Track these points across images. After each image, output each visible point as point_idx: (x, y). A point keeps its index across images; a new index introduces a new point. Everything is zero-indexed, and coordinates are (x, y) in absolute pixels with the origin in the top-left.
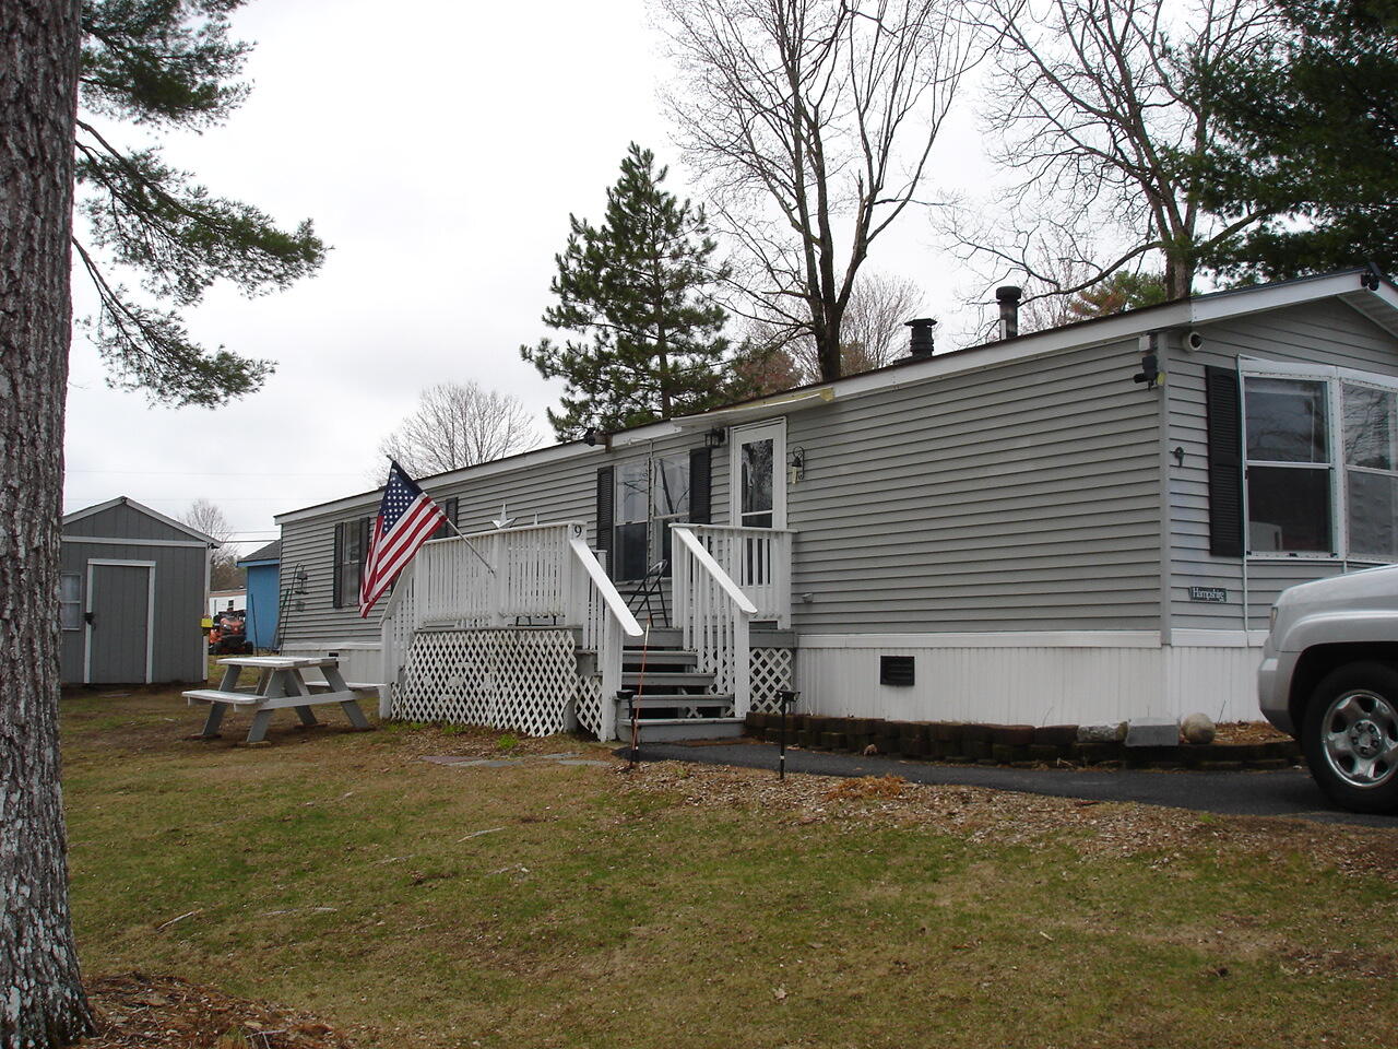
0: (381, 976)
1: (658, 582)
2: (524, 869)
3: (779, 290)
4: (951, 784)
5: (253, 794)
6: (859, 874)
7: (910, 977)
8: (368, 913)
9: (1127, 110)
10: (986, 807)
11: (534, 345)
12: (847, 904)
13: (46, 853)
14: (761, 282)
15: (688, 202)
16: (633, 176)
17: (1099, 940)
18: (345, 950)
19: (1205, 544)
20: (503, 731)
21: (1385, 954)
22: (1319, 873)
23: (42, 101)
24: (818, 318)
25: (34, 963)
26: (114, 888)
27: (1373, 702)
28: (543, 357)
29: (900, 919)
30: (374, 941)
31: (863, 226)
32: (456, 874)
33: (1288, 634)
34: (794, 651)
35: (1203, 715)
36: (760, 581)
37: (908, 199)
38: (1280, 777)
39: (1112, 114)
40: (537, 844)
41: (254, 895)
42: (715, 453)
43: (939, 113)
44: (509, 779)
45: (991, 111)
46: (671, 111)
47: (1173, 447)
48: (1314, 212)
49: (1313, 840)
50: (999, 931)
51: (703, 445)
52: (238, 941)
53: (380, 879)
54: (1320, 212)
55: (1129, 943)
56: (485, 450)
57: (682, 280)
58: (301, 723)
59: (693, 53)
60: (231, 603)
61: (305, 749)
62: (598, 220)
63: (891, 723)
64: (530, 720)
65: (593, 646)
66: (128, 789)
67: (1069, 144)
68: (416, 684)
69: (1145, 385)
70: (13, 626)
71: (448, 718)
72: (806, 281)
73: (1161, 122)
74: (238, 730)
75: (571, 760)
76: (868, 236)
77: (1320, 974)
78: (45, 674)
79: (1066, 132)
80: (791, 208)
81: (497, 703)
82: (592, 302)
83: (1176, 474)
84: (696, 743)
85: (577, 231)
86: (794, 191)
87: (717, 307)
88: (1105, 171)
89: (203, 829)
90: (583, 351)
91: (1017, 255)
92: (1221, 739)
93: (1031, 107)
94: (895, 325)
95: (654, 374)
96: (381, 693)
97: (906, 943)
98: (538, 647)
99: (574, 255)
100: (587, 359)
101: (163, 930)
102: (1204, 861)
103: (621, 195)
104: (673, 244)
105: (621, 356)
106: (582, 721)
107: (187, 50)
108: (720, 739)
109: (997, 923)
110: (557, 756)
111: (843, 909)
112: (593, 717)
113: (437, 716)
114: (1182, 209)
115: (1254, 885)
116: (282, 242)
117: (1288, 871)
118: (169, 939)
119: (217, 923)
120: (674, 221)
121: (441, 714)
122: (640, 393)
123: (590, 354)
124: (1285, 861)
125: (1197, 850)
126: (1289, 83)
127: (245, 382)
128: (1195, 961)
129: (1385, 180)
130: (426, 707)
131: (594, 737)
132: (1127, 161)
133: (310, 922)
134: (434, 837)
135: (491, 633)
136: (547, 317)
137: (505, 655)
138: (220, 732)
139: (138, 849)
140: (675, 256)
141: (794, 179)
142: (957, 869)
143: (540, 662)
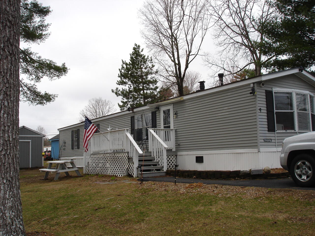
0: (90, 231)
1: (145, 141)
2: (119, 206)
3: (169, 75)
4: (213, 184)
5: (57, 192)
6: (194, 205)
7: (207, 226)
8: (86, 217)
9: (245, 33)
10: (221, 189)
11: (114, 89)
12: (192, 211)
13: (18, 205)
14: (165, 74)
15: (148, 56)
16: (136, 51)
17: (248, 217)
18: (81, 225)
19: (267, 129)
20: (112, 176)
21: (310, 217)
22: (295, 200)
23: (13, 41)
24: (178, 81)
25: (16, 230)
26: (28, 213)
27: (305, 163)
28: (117, 92)
29: (204, 214)
30: (88, 223)
31: (187, 61)
32: (104, 208)
33: (286, 149)
34: (176, 156)
35: (268, 167)
36: (168, 140)
37: (197, 54)
38: (286, 180)
39: (242, 34)
40: (122, 200)
41: (60, 214)
42: (157, 112)
43: (203, 35)
44: (114, 186)
45: (215, 34)
46: (144, 36)
47: (259, 108)
48: (288, 55)
49: (293, 193)
50: (226, 216)
51: (154, 111)
52: (57, 224)
53: (87, 209)
54: (289, 54)
55: (254, 217)
56: (104, 113)
57: (147, 74)
58: (66, 176)
59: (148, 23)
60: (47, 149)
61: (67, 181)
62: (128, 61)
63: (199, 171)
64: (118, 173)
65: (131, 156)
66: (28, 191)
67: (232, 41)
68: (92, 166)
69: (252, 95)
70: (9, 156)
71: (99, 173)
72: (175, 73)
73: (253, 36)
74: (52, 177)
75: (128, 182)
76: (189, 63)
77: (296, 222)
78: (16, 166)
79: (232, 38)
80: (171, 57)
81: (110, 169)
82: (127, 79)
83: (260, 114)
84: (155, 177)
85: (124, 63)
86: (172, 53)
87: (155, 79)
88: (241, 47)
89: (47, 200)
90: (126, 90)
91: (222, 66)
92: (272, 172)
93: (224, 33)
94: (195, 82)
95: (142, 95)
96: (84, 168)
97: (206, 219)
98: (119, 157)
99: (123, 69)
100: (127, 92)
101: (40, 222)
102: (270, 199)
103: (133, 55)
104: (145, 66)
105: (134, 91)
106: (130, 173)
107: (36, 26)
108: (161, 176)
109: (226, 214)
110: (125, 181)
111: (191, 212)
112: (132, 172)
113: (97, 173)
114: (258, 55)
115: (281, 204)
116: (58, 68)
117: (289, 200)
118: (41, 224)
119: (52, 220)
120: (145, 61)
121: (97, 172)
122: (139, 99)
123: (127, 91)
124: (288, 198)
125: (268, 196)
126: (281, 26)
127: (51, 99)
128: (269, 220)
129: (303, 47)
130: (94, 171)
131: (133, 176)
132: (245, 44)
133: (73, 219)
134: (99, 200)
135: (108, 154)
136: (117, 83)
137: (112, 159)
138: (48, 178)
139: (32, 205)
140: (145, 68)
141: (172, 50)
142: (216, 203)
143: (120, 160)
